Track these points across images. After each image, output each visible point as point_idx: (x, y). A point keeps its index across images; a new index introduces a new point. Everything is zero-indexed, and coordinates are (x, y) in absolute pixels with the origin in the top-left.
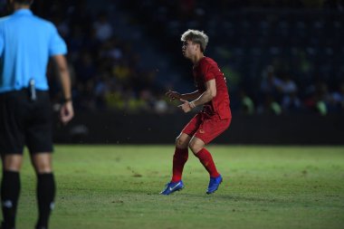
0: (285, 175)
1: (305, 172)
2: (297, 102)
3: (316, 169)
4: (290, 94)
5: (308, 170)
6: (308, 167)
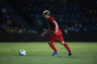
5: (62, 49)
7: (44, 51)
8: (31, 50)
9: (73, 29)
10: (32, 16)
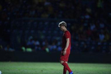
0: (36, 72)
1: (42, 71)
2: (40, 48)
3: (46, 70)
4: (38, 46)
5: (43, 70)
6: (43, 69)
7: (22, 72)
8: (8, 71)
9: (55, 47)
10: (9, 31)
